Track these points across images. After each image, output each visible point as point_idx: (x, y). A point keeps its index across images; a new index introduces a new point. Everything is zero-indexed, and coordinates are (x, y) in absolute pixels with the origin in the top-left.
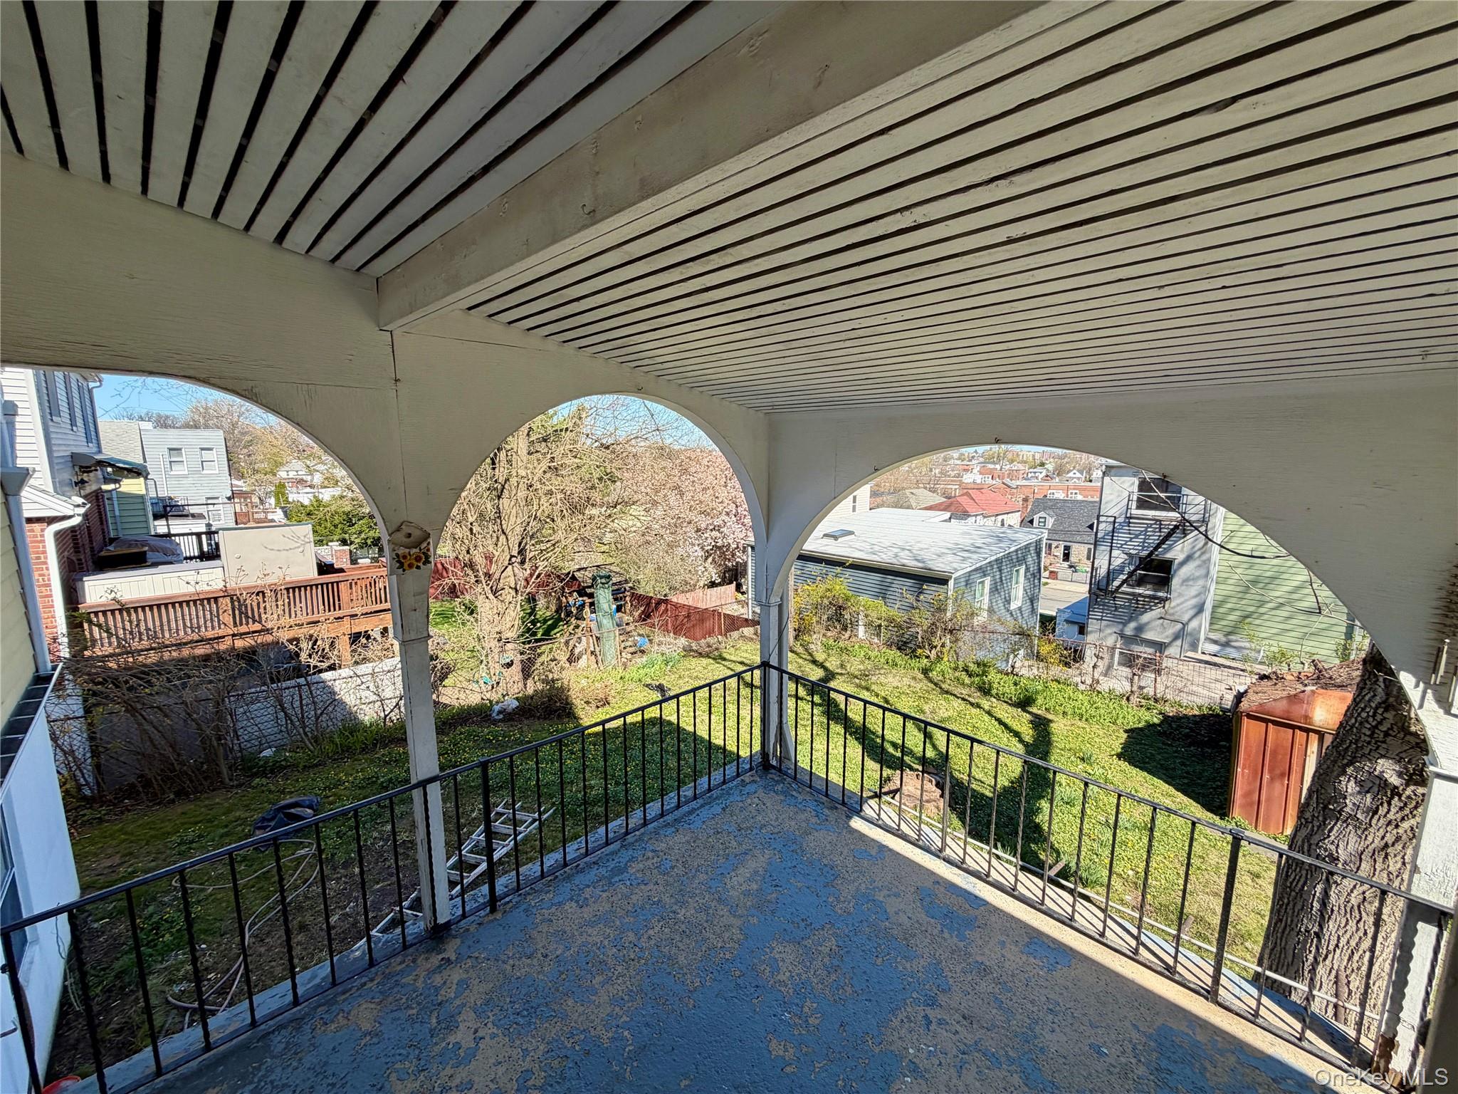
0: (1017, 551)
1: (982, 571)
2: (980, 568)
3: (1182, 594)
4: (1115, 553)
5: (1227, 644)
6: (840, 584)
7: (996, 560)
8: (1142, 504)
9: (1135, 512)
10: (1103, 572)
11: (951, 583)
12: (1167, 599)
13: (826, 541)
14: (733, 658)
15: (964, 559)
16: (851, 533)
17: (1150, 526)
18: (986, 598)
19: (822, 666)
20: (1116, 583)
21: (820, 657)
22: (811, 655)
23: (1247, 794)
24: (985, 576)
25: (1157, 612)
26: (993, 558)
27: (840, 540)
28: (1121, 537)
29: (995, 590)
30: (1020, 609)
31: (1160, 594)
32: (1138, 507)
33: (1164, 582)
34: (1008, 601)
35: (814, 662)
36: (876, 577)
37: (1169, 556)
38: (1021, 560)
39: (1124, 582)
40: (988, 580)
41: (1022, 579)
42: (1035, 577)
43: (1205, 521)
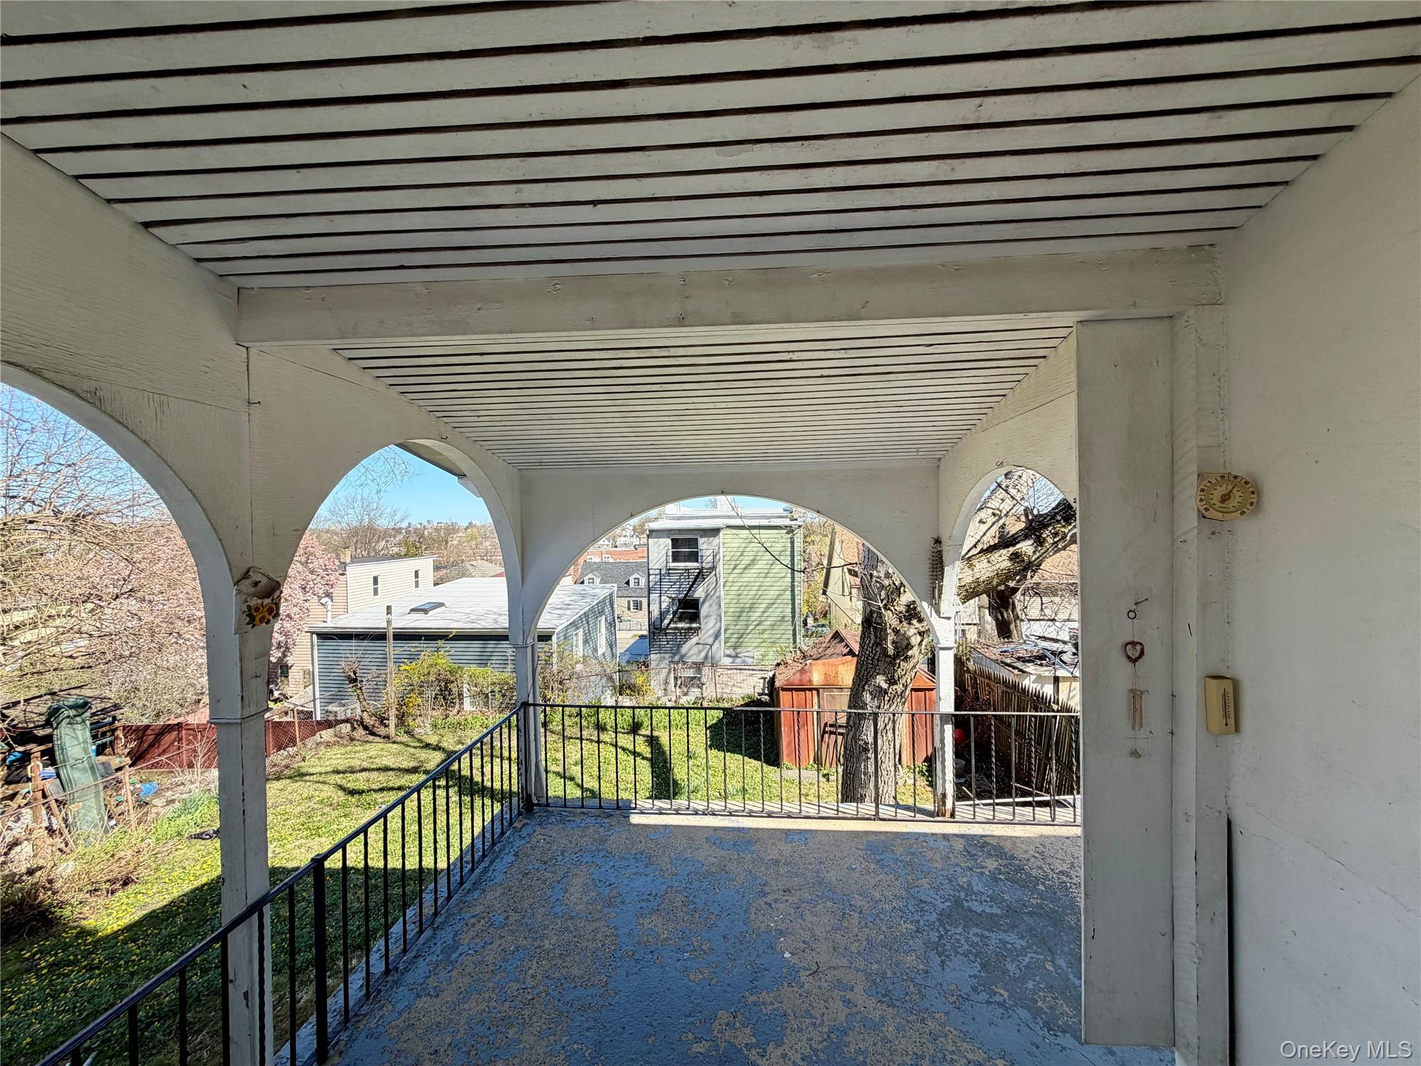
0: (597, 604)
1: (574, 625)
2: (574, 621)
3: (708, 625)
4: (663, 598)
5: (736, 656)
6: (441, 658)
7: (585, 613)
8: (676, 557)
9: (672, 565)
10: (656, 614)
11: (554, 638)
12: (700, 628)
13: (415, 616)
14: (318, 769)
15: (560, 616)
16: (442, 605)
17: (681, 574)
18: (581, 646)
19: (437, 748)
20: (666, 622)
21: (433, 740)
22: (420, 741)
23: (789, 744)
24: (577, 629)
25: (694, 640)
26: (582, 612)
27: (430, 613)
28: (665, 585)
29: (586, 642)
30: (604, 654)
31: (694, 625)
32: (673, 561)
33: (695, 617)
34: (595, 650)
35: (427, 746)
36: (476, 645)
37: (696, 595)
38: (602, 613)
39: (672, 620)
40: (581, 632)
41: (603, 630)
42: (611, 625)
43: (714, 568)
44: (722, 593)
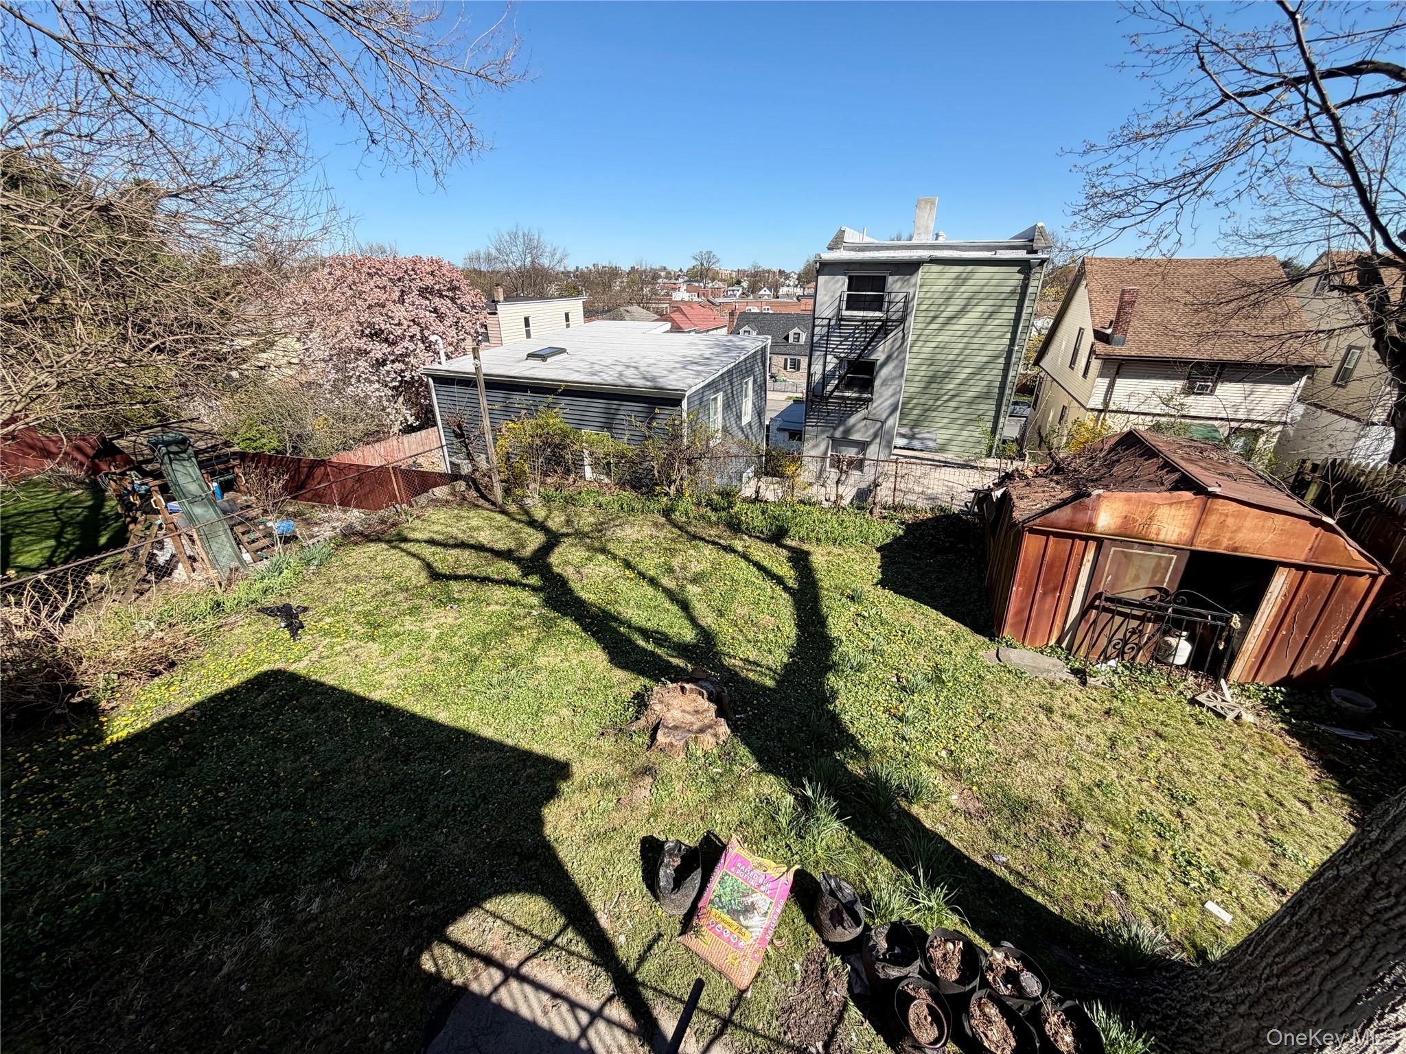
0: (745, 360)
2: (713, 382)
3: (883, 397)
4: (829, 357)
5: (912, 437)
7: (728, 371)
8: (853, 303)
9: (845, 313)
10: (817, 377)
11: (684, 404)
12: (871, 400)
13: (532, 363)
15: (698, 373)
16: (563, 351)
17: (857, 327)
18: (720, 415)
19: (541, 526)
20: (829, 388)
21: (539, 514)
22: (527, 513)
23: (1019, 612)
24: (718, 391)
25: (862, 413)
26: (725, 370)
27: (549, 360)
28: (834, 340)
29: (727, 406)
30: (750, 424)
31: (865, 396)
32: (847, 309)
33: (867, 385)
34: (739, 417)
37: (873, 357)
38: (750, 372)
40: (720, 396)
41: (750, 392)
42: (761, 389)
43: (903, 320)
44: (908, 356)
